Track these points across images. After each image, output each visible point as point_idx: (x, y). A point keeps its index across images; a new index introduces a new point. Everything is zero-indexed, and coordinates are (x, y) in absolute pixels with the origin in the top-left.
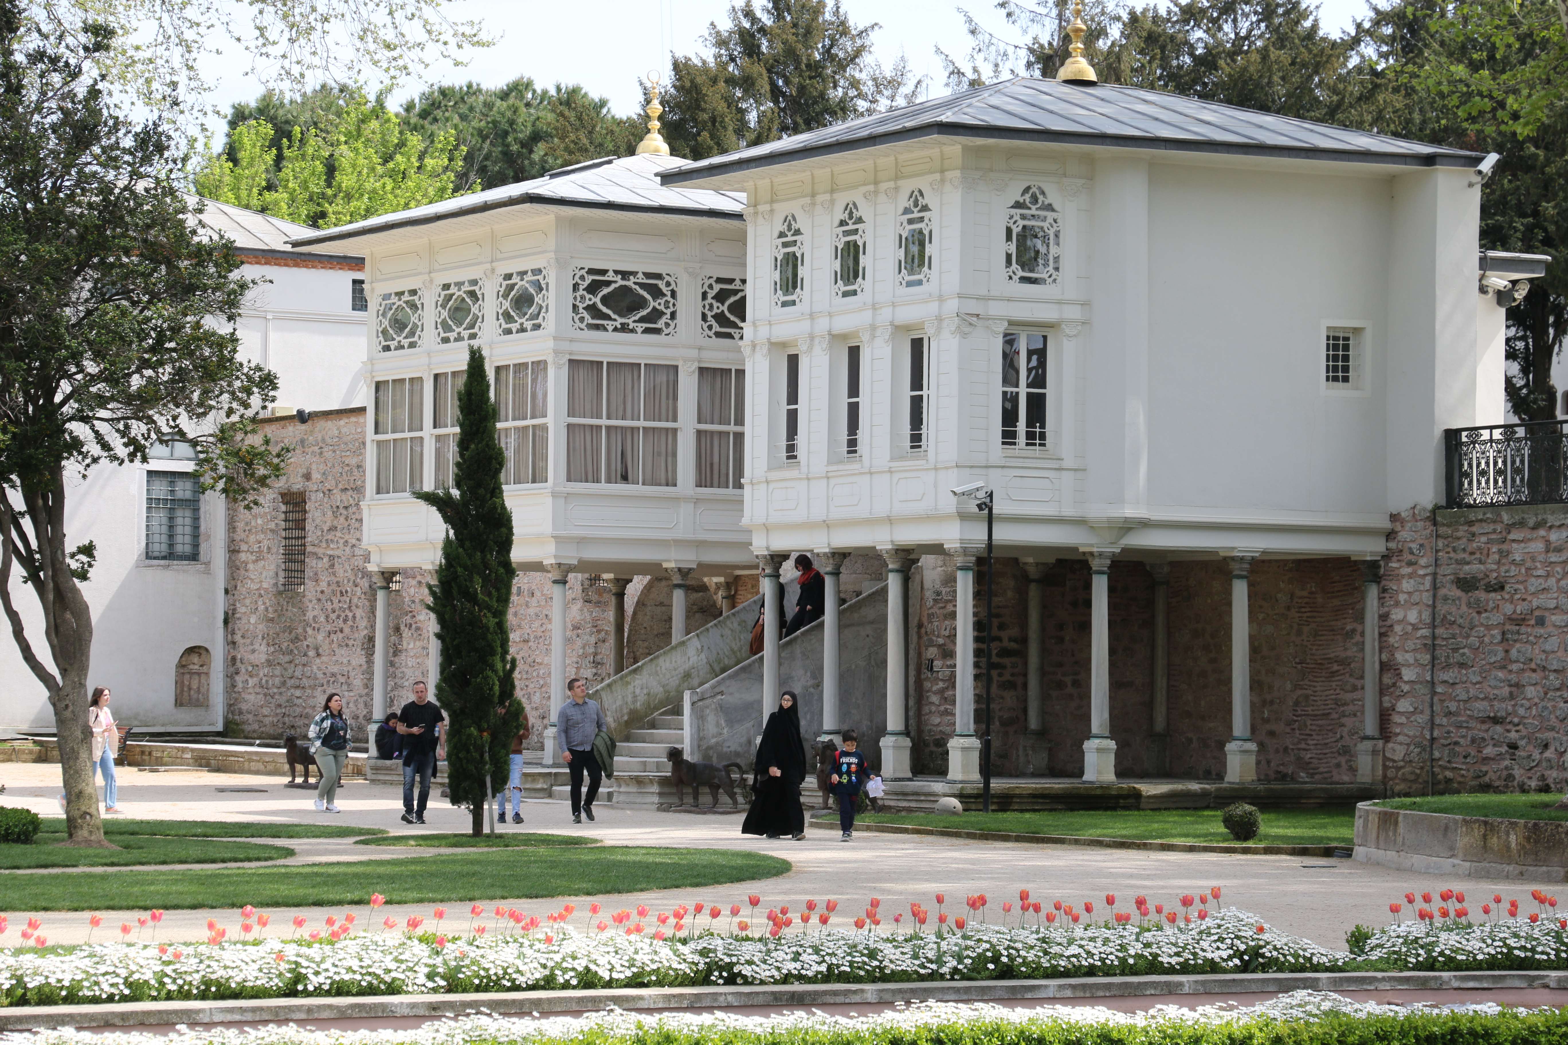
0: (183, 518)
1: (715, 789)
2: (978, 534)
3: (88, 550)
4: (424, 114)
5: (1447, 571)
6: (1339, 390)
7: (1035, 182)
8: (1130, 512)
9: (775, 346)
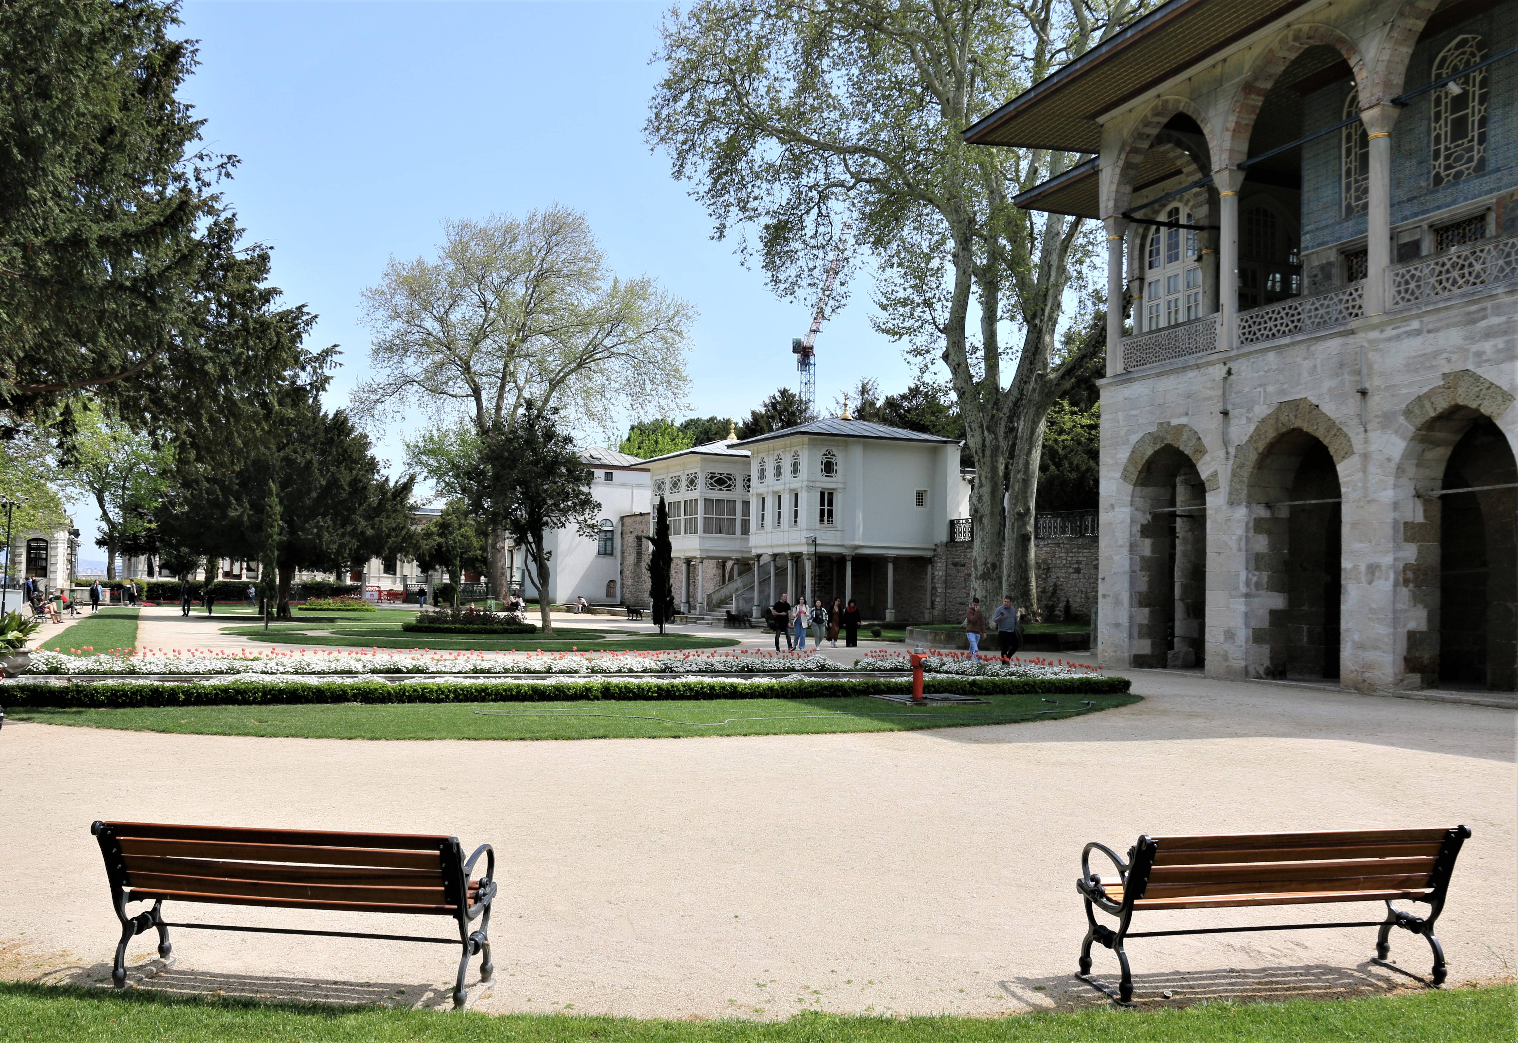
0: (609, 543)
1: (740, 622)
2: (812, 549)
3: (550, 553)
4: (685, 427)
5: (950, 561)
6: (920, 508)
7: (829, 448)
8: (857, 543)
9: (758, 495)
